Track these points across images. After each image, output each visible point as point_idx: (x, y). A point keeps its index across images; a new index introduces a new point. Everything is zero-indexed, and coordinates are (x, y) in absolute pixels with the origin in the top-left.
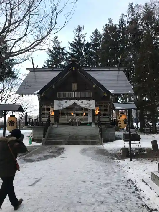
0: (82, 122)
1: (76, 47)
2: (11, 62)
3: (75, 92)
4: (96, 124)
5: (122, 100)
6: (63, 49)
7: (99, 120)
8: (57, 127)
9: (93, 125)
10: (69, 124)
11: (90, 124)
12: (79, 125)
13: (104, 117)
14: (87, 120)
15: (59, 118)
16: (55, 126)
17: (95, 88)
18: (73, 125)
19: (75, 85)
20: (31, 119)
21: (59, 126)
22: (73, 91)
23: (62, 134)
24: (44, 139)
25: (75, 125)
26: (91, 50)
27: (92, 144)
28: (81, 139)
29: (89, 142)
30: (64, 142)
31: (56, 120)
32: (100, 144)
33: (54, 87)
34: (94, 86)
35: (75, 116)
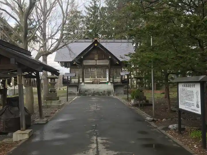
0: (101, 82)
1: (91, 11)
3: (96, 60)
4: (111, 83)
6: (79, 12)
7: (113, 80)
8: (84, 85)
9: (109, 84)
10: (92, 83)
11: (108, 82)
12: (99, 84)
13: (117, 78)
14: (106, 80)
15: (85, 79)
16: (83, 84)
17: (111, 59)
18: (95, 84)
19: (97, 55)
21: (85, 84)
22: (95, 60)
23: (89, 89)
24: (78, 92)
25: (96, 84)
26: (106, 14)
27: (109, 95)
28: (101, 93)
29: (107, 94)
30: (90, 94)
31: (83, 80)
32: (114, 95)
33: (82, 57)
34: (110, 57)
35: (96, 77)
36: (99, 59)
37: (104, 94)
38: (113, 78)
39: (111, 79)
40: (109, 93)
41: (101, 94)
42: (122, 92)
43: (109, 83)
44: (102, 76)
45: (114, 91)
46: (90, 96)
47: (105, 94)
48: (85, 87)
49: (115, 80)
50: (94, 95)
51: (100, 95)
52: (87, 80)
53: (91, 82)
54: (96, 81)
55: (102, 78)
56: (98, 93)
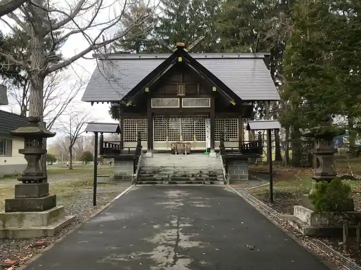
0: (192, 149)
2: (55, 37)
3: (181, 98)
4: (217, 151)
5: (259, 109)
7: (222, 146)
8: (152, 157)
9: (213, 154)
10: (172, 152)
11: (209, 150)
12: (187, 154)
13: (230, 140)
14: (205, 145)
15: (154, 142)
16: (149, 154)
17: (216, 93)
18: (178, 154)
19: (182, 86)
20: (107, 144)
21: (155, 155)
22: (179, 97)
23: (162, 167)
24: (136, 175)
25: (181, 153)
26: (202, 12)
27: (212, 183)
28: (193, 176)
29: (207, 179)
30: (167, 179)
31: (150, 146)
32: (225, 183)
33: (147, 90)
34: (214, 89)
35: (181, 139)
36: (188, 95)
37: (199, 180)
38: (222, 140)
39: (218, 142)
40: (213, 176)
41: (192, 179)
42: (245, 173)
43: (211, 151)
44: (195, 136)
45: (226, 172)
46: (166, 183)
47: (202, 180)
48: (153, 161)
49: (226, 144)
50: (176, 183)
51: (191, 183)
52: (159, 145)
53: (170, 149)
54: (179, 147)
55: (195, 139)
56: (185, 176)
